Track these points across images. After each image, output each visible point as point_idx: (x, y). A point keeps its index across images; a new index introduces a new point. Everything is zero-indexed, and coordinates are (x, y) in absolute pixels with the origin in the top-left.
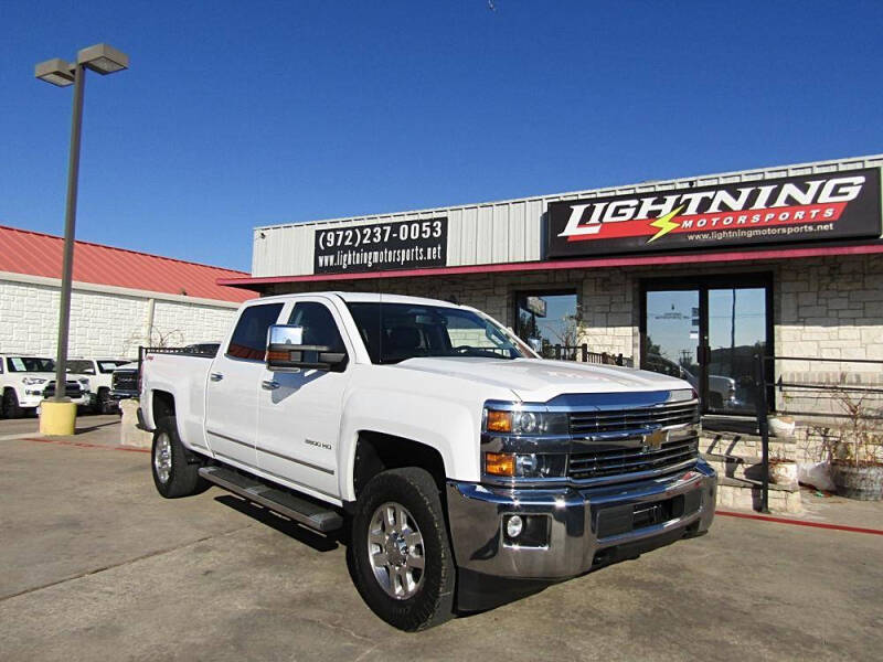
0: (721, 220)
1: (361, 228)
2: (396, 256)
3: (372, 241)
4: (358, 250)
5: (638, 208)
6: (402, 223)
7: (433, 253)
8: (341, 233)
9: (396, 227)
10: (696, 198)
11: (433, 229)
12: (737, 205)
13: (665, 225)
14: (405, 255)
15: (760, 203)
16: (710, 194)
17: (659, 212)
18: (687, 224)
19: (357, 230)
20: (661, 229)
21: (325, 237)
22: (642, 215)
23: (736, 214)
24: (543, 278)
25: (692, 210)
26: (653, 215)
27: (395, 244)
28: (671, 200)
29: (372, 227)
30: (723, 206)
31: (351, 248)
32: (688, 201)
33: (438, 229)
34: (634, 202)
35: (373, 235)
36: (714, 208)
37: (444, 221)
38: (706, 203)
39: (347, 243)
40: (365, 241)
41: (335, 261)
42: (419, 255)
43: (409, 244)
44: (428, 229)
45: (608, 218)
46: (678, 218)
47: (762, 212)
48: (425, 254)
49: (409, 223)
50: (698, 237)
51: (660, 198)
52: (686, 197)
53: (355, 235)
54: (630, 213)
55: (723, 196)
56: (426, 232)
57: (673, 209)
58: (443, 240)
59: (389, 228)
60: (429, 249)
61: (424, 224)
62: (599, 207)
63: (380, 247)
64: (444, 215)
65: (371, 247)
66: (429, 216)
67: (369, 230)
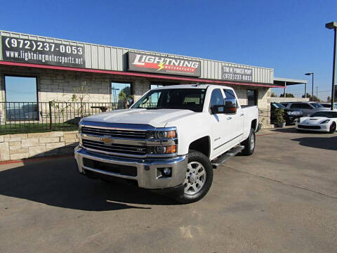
1: (36, 42)
2: (59, 59)
3: (43, 49)
4: (35, 52)
5: (155, 59)
6: (62, 44)
7: (78, 61)
8: (22, 41)
9: (57, 46)
10: (168, 60)
11: (78, 51)
12: (177, 64)
13: (161, 66)
14: (64, 60)
15: (181, 65)
16: (171, 60)
17: (160, 62)
18: (166, 67)
19: (33, 42)
22: (155, 62)
23: (177, 67)
25: (167, 63)
26: (158, 62)
27: (58, 53)
28: (163, 59)
29: (43, 42)
30: (174, 64)
31: (30, 51)
32: (166, 61)
33: (81, 51)
34: (153, 58)
35: (44, 47)
36: (172, 64)
37: (83, 48)
38: (170, 62)
39: (26, 47)
40: (39, 49)
41: (19, 55)
42: (72, 61)
43: (65, 55)
44: (76, 50)
45: (146, 61)
47: (182, 67)
48: (75, 60)
49: (66, 46)
52: (166, 59)
53: (31, 43)
54: (153, 61)
55: (174, 61)
56: (74, 51)
57: (163, 62)
58: (83, 56)
59: (53, 45)
61: (73, 48)
62: (144, 57)
63: (49, 53)
64: (83, 45)
65: (42, 52)
66: (75, 44)
67: (41, 44)
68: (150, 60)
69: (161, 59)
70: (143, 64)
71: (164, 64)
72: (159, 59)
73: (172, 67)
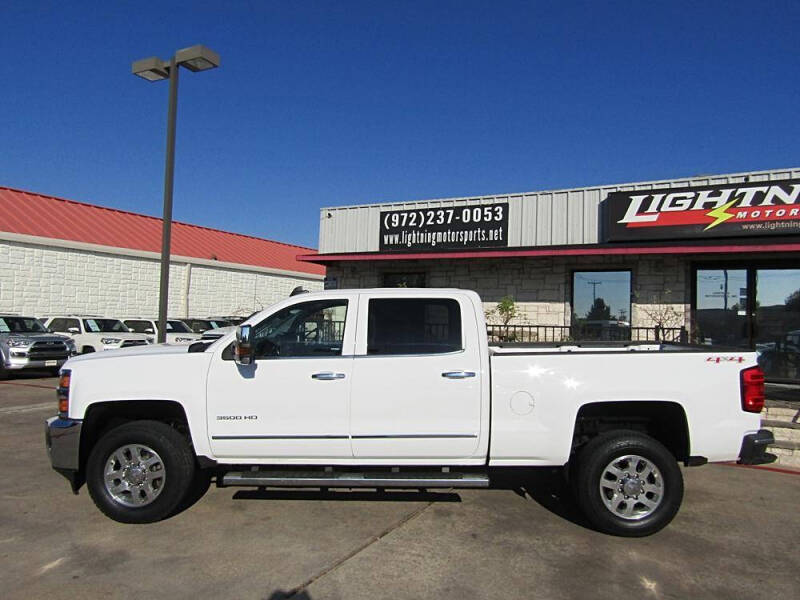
0: (774, 212)
1: (425, 211)
2: (459, 237)
3: (436, 222)
4: (422, 230)
5: (695, 200)
6: (465, 207)
7: (494, 235)
8: (406, 215)
9: (458, 211)
10: (751, 192)
11: (495, 214)
12: (789, 199)
13: (720, 215)
14: (468, 236)
16: (764, 189)
17: (715, 203)
18: (741, 215)
19: (421, 213)
20: (717, 218)
21: (390, 218)
22: (699, 206)
23: (789, 207)
25: (746, 202)
26: (709, 206)
27: (457, 225)
28: (727, 193)
29: (435, 210)
30: (776, 199)
31: (416, 228)
32: (743, 195)
33: (500, 213)
34: (692, 194)
35: (437, 217)
36: (767, 201)
37: (505, 207)
38: (760, 197)
39: (411, 224)
40: (429, 223)
41: (400, 239)
42: (481, 236)
43: (472, 226)
44: (490, 214)
45: (665, 208)
46: (733, 209)
48: (487, 235)
49: (472, 208)
50: (752, 227)
51: (716, 191)
52: (741, 191)
53: (419, 217)
54: (687, 204)
55: (776, 191)
56: (487, 216)
57: (729, 200)
58: (504, 223)
59: (452, 212)
60: (491, 231)
61: (486, 209)
62: (657, 198)
63: (443, 228)
64: (505, 201)
65: (435, 228)
66: (490, 202)
67: (433, 213)
68: (678, 202)
69: (719, 194)
70: (654, 218)
71: (733, 206)
72: (710, 196)
73: (768, 212)
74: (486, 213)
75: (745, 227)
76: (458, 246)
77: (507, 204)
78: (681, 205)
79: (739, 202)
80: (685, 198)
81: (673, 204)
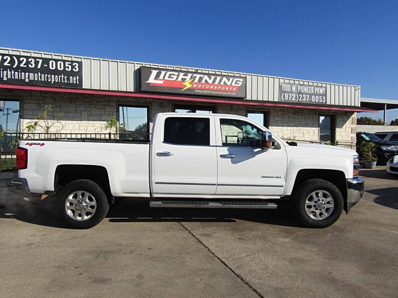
1: (18, 57)
2: (48, 78)
3: (28, 66)
4: (16, 70)
5: (178, 76)
6: (51, 59)
7: (73, 80)
9: (46, 61)
10: (198, 76)
11: (73, 67)
12: (210, 82)
13: (188, 85)
14: (54, 79)
15: (217, 83)
16: (202, 76)
17: (185, 79)
18: (195, 86)
19: (14, 57)
20: (186, 86)
22: (180, 79)
23: (210, 85)
24: (134, 100)
25: (196, 81)
26: (183, 80)
27: (45, 70)
28: (190, 75)
29: (27, 58)
30: (206, 81)
31: (11, 68)
32: (195, 77)
33: (77, 67)
34: (176, 74)
35: (28, 63)
36: (203, 81)
37: (80, 64)
38: (201, 79)
39: (6, 64)
40: (22, 65)
42: (64, 80)
43: (56, 72)
44: (70, 67)
45: (166, 78)
46: (192, 83)
47: (217, 86)
48: (68, 79)
49: (56, 61)
50: (199, 91)
51: (186, 73)
52: (195, 75)
53: (12, 60)
54: (175, 77)
55: (206, 77)
56: (68, 67)
57: (190, 79)
58: (79, 73)
59: (41, 61)
60: (71, 77)
61: (67, 63)
62: (163, 73)
63: (35, 70)
64: (80, 60)
65: (27, 70)
66: (70, 59)
67: (25, 60)
68: (172, 76)
69: (187, 75)
70: (161, 82)
71: (192, 81)
72: (184, 75)
73: (204, 86)
74: (67, 65)
75: (196, 91)
76: (47, 84)
77: (81, 62)
78: (173, 78)
79: (194, 80)
80: (174, 75)
81: (169, 77)
